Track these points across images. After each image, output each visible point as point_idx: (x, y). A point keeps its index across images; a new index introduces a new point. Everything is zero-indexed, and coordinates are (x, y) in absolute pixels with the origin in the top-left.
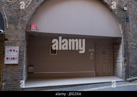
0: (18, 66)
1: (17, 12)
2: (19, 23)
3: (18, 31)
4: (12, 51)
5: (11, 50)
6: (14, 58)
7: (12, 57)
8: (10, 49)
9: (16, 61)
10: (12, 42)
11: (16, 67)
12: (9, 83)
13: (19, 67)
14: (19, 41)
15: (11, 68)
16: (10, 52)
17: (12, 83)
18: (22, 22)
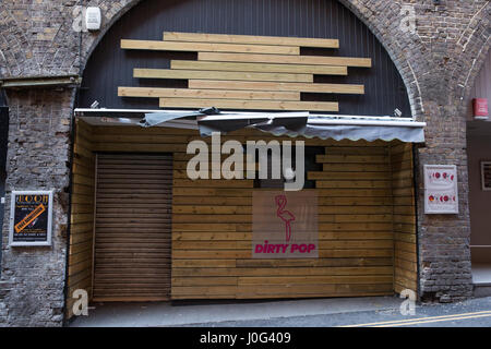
0: (459, 219)
1: (441, 65)
2: (450, 98)
3: (450, 119)
4: (442, 177)
5: (438, 175)
6: (446, 199)
7: (443, 194)
8: (435, 171)
9: (452, 207)
10: (438, 151)
11: (453, 222)
12: (440, 269)
13: (460, 224)
14: (453, 149)
15: (441, 224)
16: (435, 181)
17: (448, 269)
18: (458, 92)
